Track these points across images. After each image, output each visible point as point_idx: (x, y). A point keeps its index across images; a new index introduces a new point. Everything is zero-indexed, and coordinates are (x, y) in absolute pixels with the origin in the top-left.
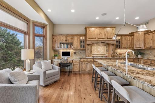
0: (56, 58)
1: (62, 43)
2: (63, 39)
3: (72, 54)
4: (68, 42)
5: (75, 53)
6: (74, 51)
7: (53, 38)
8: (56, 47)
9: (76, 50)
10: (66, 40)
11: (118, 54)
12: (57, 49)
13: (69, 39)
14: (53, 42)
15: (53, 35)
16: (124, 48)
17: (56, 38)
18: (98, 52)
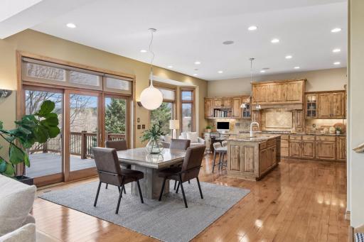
0: (209, 130)
1: (217, 109)
2: (218, 104)
3: (233, 126)
4: (224, 107)
5: (238, 125)
6: (237, 122)
7: (205, 103)
8: (209, 115)
9: (239, 120)
10: (223, 105)
11: (317, 127)
12: (211, 118)
13: (227, 103)
14: (205, 108)
15: (205, 99)
16: (323, 117)
17: (208, 103)
18: (277, 123)
